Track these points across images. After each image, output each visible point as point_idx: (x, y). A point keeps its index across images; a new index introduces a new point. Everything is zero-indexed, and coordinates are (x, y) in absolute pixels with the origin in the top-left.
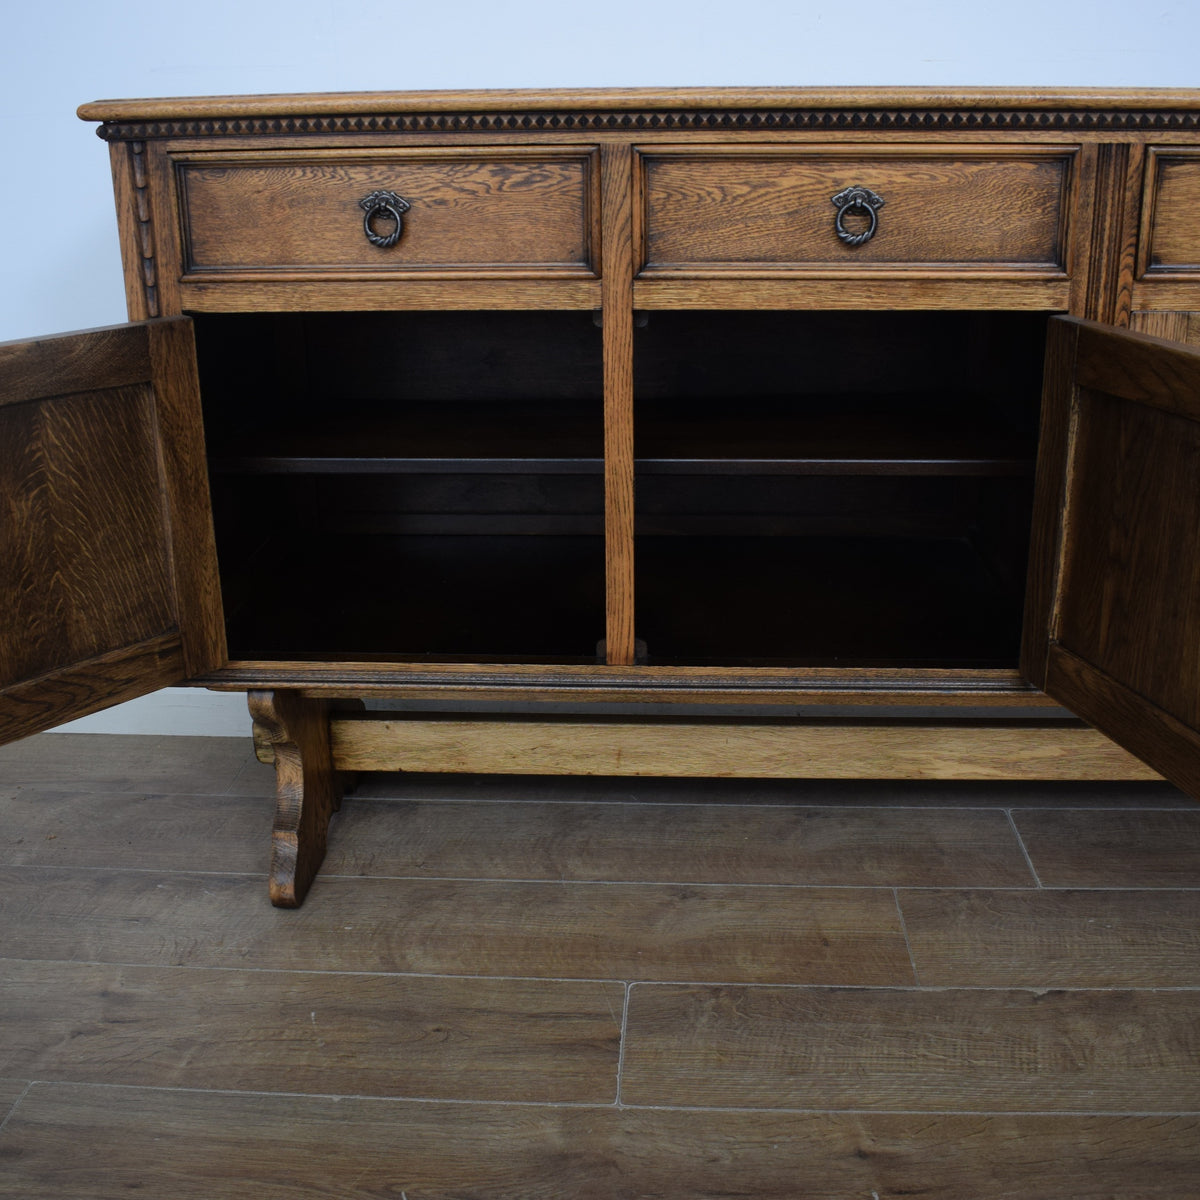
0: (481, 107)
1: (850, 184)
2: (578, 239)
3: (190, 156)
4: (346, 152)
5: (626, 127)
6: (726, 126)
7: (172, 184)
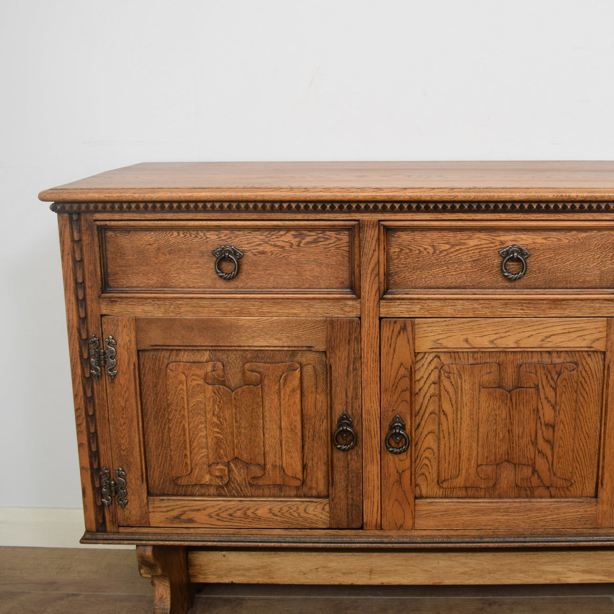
0: (288, 198)
1: (510, 244)
2: (346, 275)
3: (108, 223)
4: (204, 223)
5: (375, 210)
6: (436, 210)
7: (96, 240)
